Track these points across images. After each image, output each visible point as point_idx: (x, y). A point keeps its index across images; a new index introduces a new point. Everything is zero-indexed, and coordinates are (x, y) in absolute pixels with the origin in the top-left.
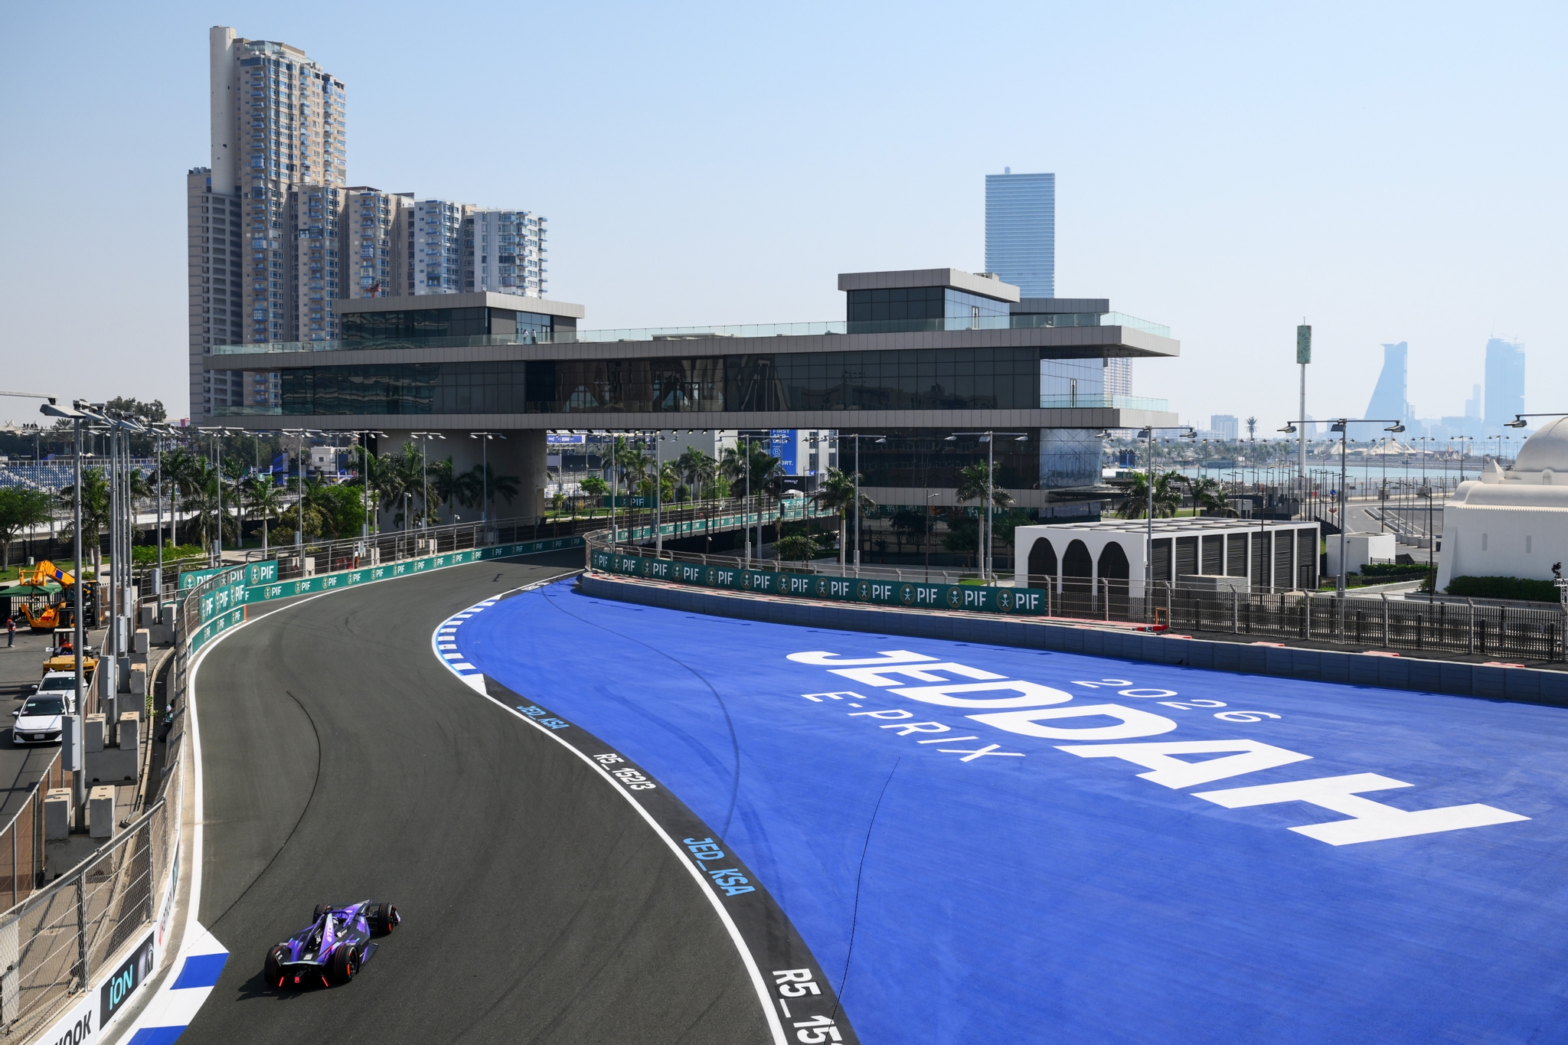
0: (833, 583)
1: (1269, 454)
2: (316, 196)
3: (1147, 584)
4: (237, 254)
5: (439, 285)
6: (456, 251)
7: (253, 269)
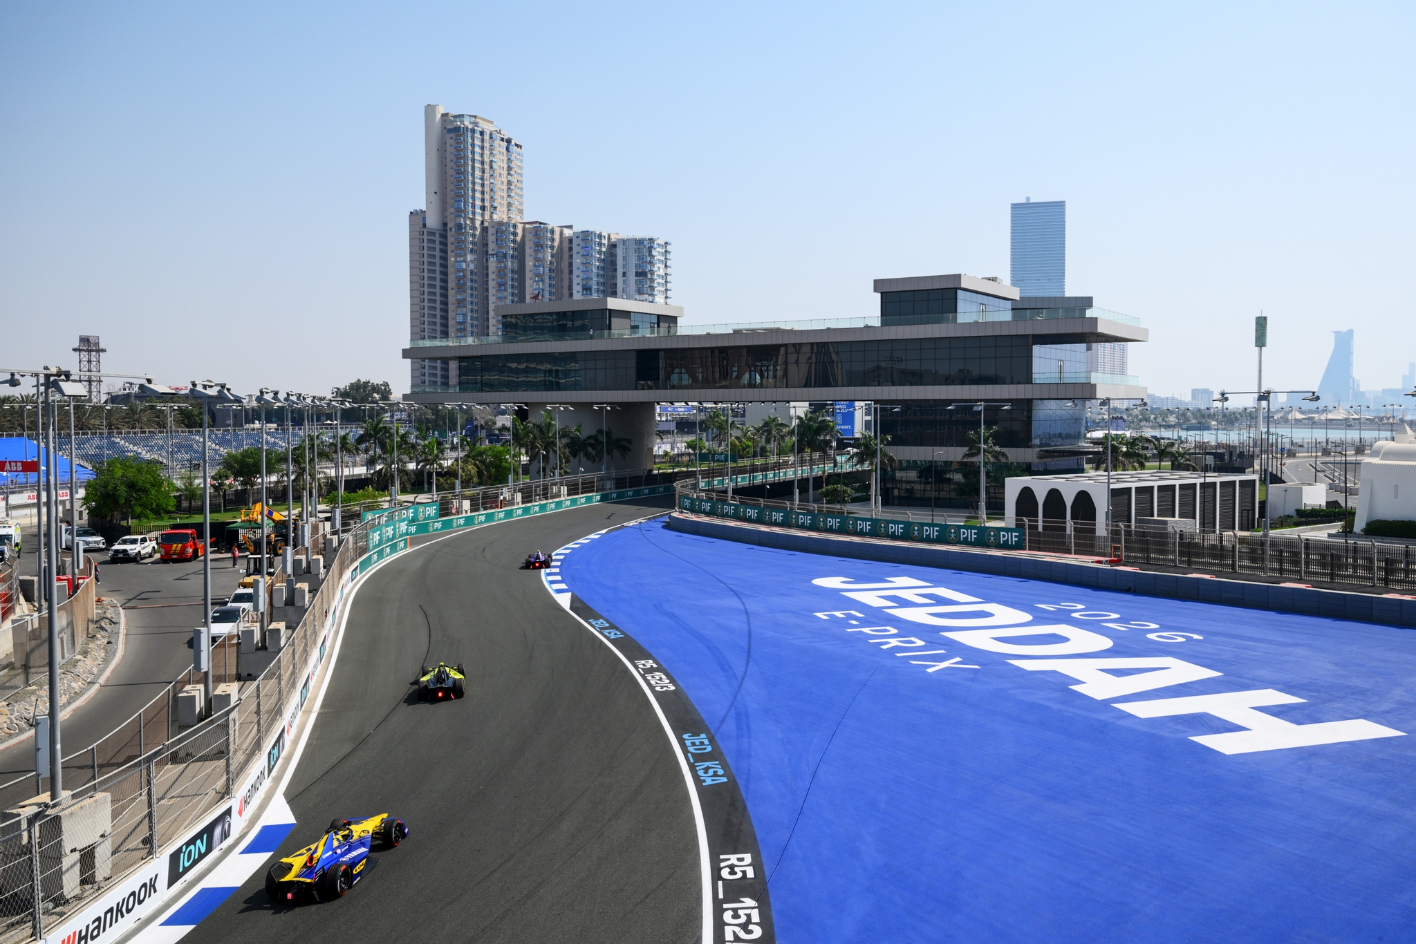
0: (859, 522)
1: (1237, 419)
2: (501, 228)
3: (1107, 525)
4: (445, 273)
5: (591, 294)
6: (603, 268)
7: (456, 284)
